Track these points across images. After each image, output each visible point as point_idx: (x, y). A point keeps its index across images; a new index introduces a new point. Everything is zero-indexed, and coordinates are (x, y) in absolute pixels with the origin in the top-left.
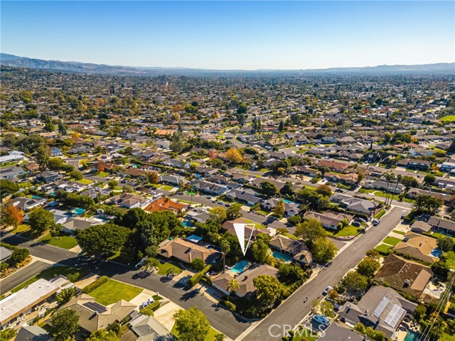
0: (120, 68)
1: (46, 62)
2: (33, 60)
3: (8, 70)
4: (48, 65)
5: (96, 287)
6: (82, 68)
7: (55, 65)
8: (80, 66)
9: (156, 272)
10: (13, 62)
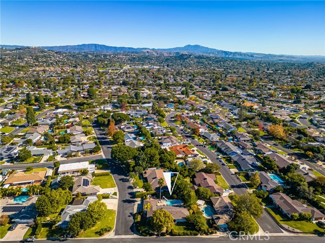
0: (282, 56)
1: (231, 53)
2: (224, 52)
3: (204, 58)
4: (232, 55)
5: (101, 175)
6: (253, 57)
7: (236, 55)
8: (252, 55)
9: (132, 182)
10: (213, 53)
